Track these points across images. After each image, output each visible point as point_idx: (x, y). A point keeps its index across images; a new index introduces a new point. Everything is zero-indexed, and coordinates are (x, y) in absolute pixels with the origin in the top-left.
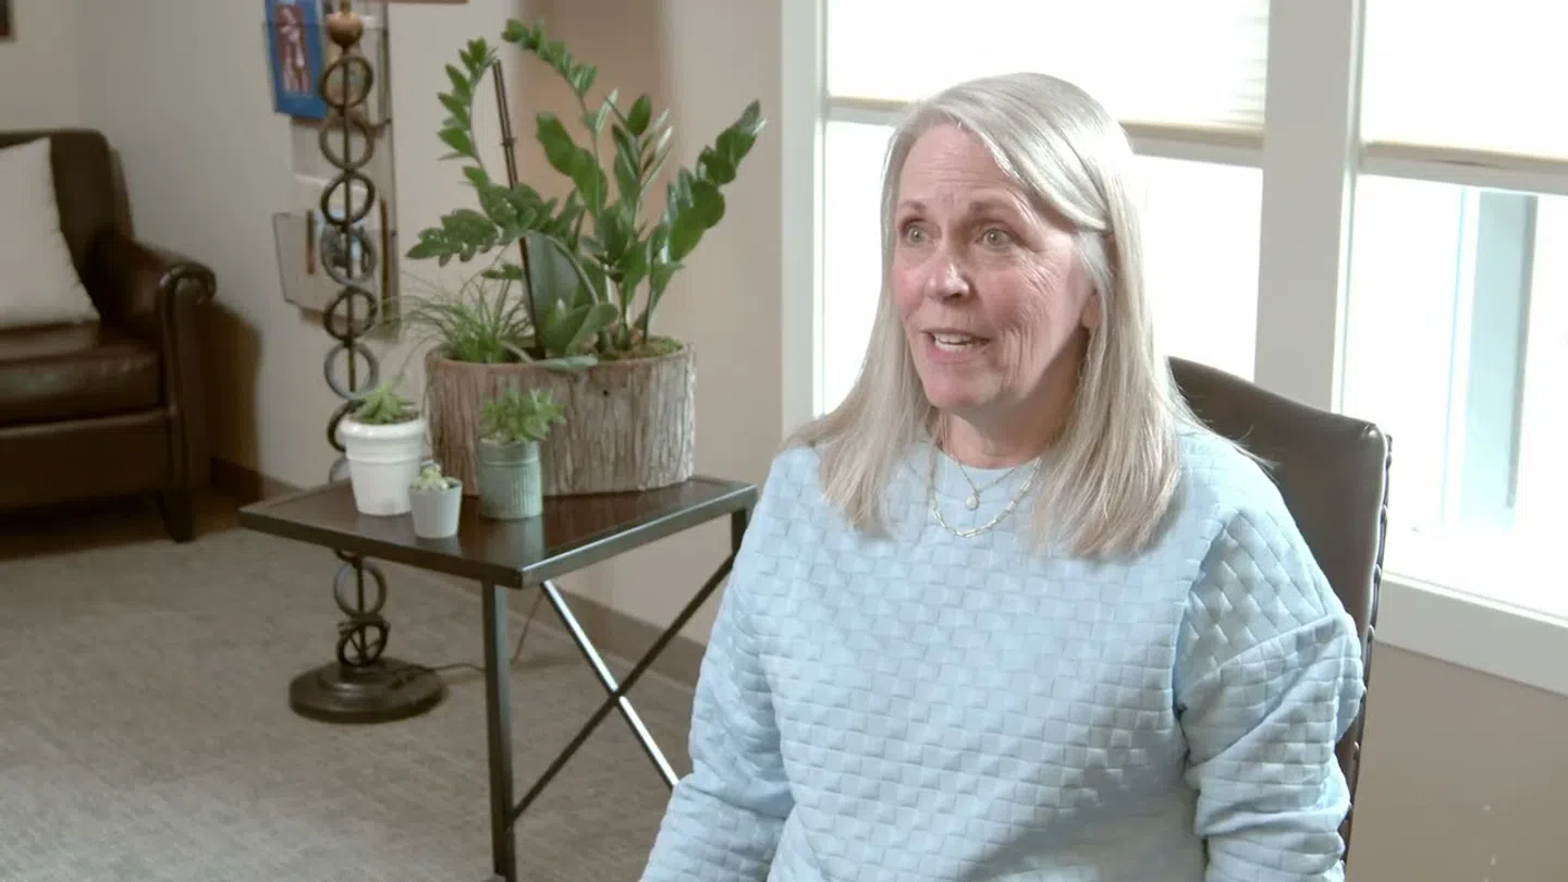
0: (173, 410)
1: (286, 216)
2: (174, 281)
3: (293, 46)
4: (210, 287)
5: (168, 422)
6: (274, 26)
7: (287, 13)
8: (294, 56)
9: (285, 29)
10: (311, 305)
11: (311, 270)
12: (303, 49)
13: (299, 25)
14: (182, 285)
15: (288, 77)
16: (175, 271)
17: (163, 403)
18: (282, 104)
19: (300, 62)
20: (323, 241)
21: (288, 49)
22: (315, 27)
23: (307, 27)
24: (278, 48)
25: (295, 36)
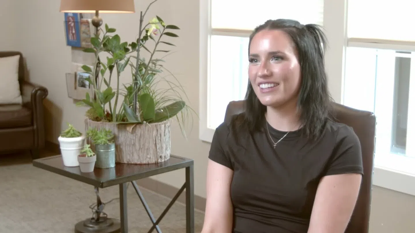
0: (35, 127)
1: (69, 74)
2: (36, 91)
3: (72, 27)
4: (47, 93)
5: (33, 131)
6: (67, 22)
7: (71, 18)
8: (72, 30)
9: (70, 23)
10: (76, 98)
11: (76, 88)
12: (74, 28)
13: (74, 22)
14: (39, 92)
15: (71, 35)
16: (37, 89)
17: (32, 124)
18: (69, 43)
19: (74, 32)
20: (79, 81)
21: (71, 28)
22: (77, 22)
23: (76, 23)
24: (68, 28)
25: (72, 25)
